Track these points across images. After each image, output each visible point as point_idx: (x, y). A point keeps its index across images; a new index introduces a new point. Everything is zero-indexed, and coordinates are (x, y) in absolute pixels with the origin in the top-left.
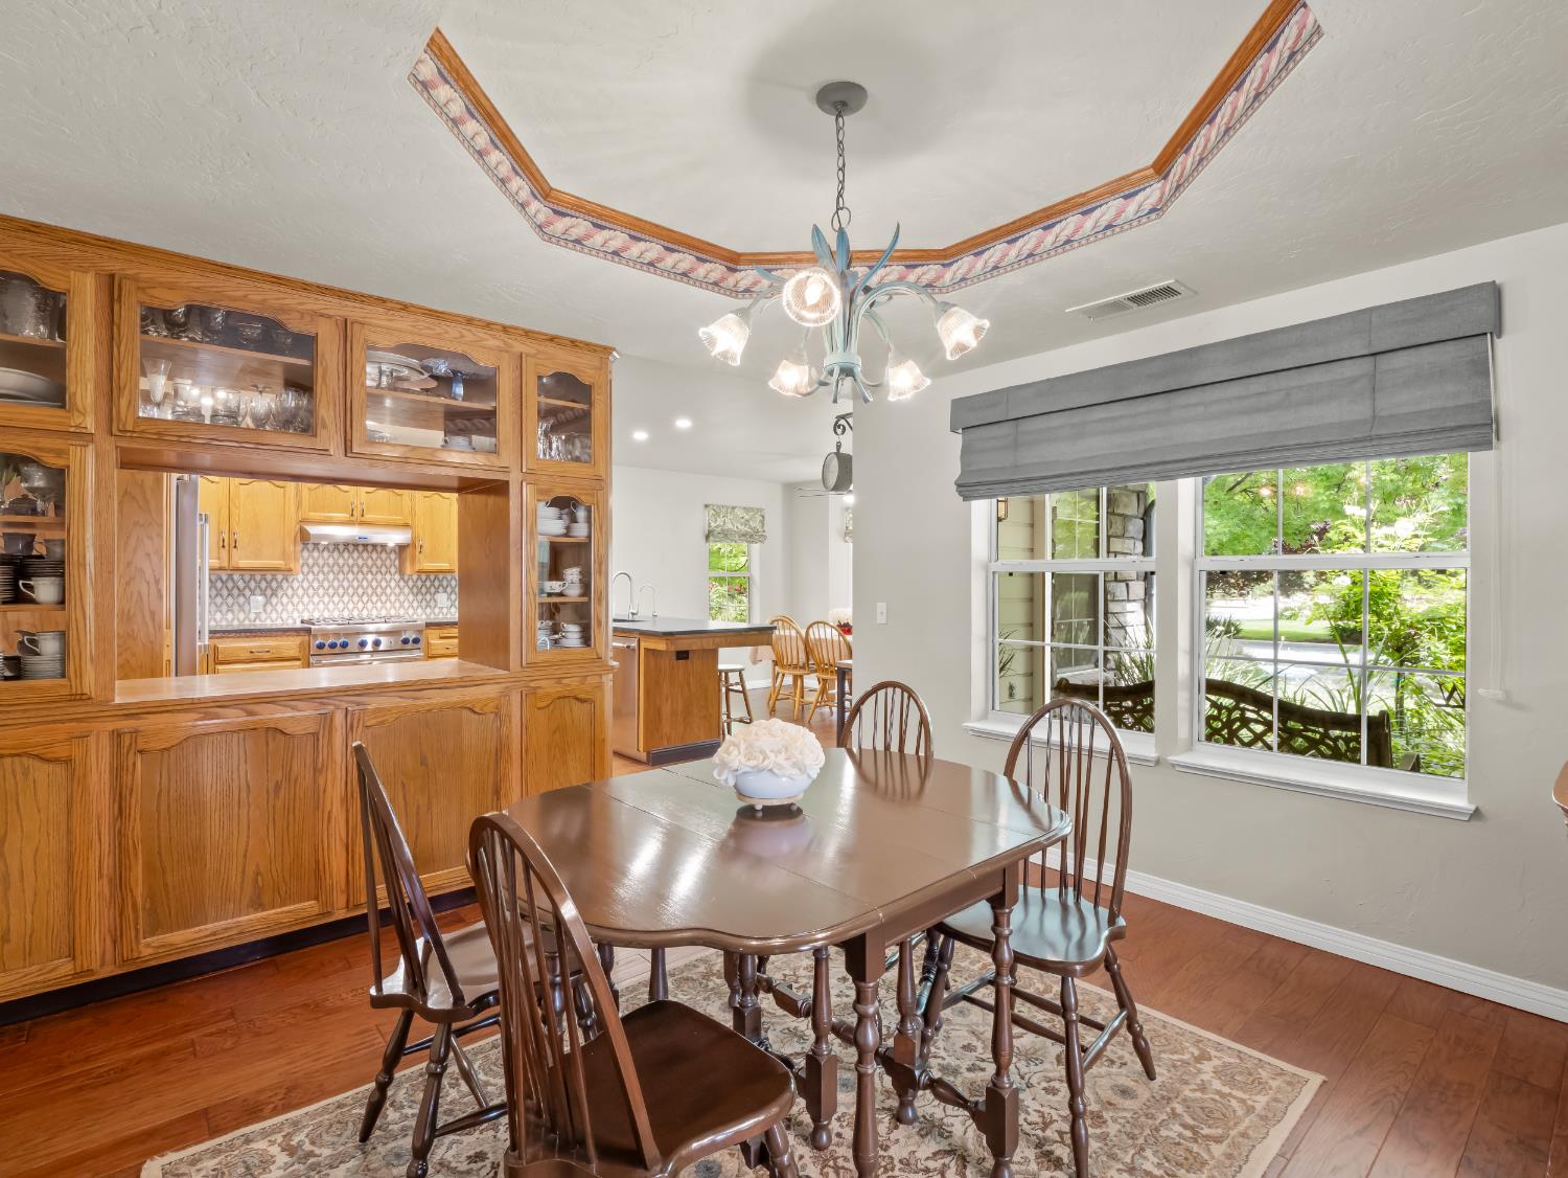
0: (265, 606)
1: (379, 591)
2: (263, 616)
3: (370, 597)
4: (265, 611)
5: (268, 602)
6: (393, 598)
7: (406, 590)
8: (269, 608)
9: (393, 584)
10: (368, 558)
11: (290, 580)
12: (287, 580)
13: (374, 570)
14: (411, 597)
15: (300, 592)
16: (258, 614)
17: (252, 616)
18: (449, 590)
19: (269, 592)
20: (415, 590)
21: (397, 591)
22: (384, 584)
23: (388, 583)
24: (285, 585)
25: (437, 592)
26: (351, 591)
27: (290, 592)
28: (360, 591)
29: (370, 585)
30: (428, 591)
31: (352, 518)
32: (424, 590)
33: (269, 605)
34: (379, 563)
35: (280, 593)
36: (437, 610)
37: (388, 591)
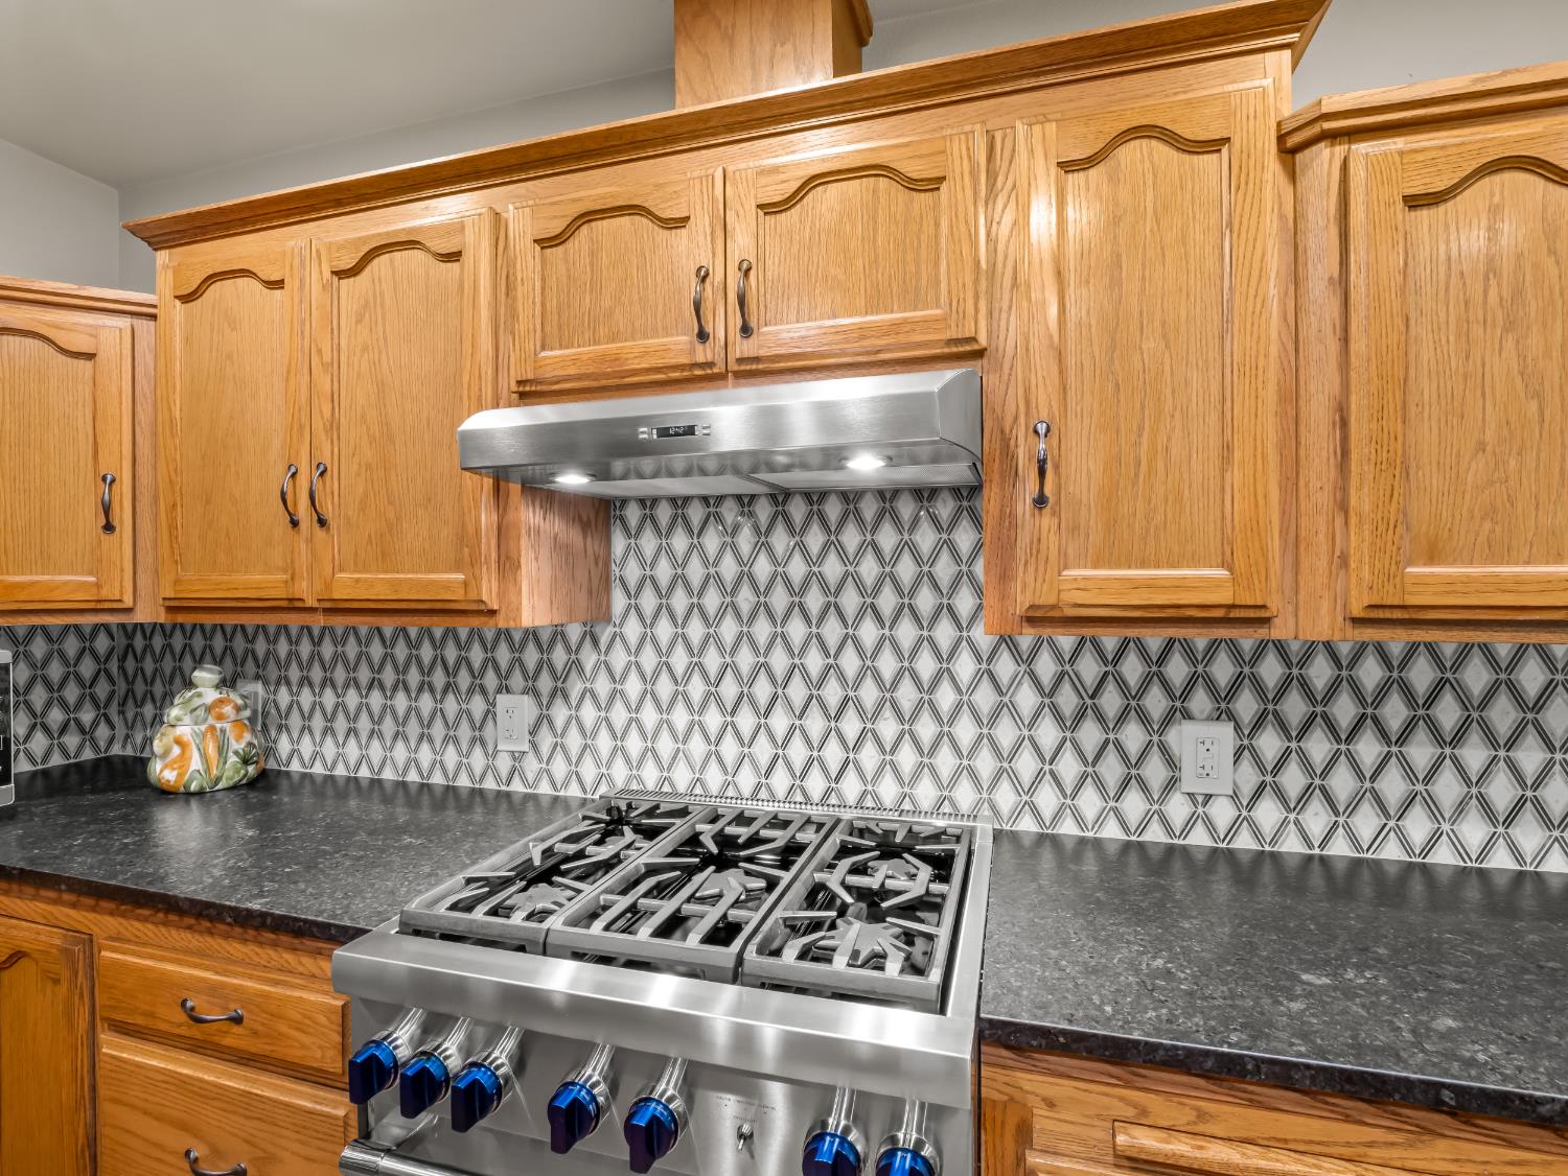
0: (533, 732)
1: (907, 694)
2: (531, 766)
3: (870, 717)
4: (534, 746)
5: (543, 719)
6: (965, 730)
7: (1027, 699)
8: (546, 740)
9: (965, 666)
10: (861, 550)
11: (604, 640)
12: (595, 642)
13: (887, 601)
14: (1048, 733)
15: (633, 687)
16: (518, 757)
17: (504, 764)
18: (1246, 705)
19: (545, 683)
20: (1067, 700)
21: (985, 698)
22: (926, 665)
23: (945, 659)
24: (589, 658)
25: (1178, 711)
26: (797, 691)
27: (603, 686)
28: (833, 693)
29: (868, 670)
30: (1132, 709)
31: (702, 354)
32: (1111, 701)
33: (545, 729)
34: (869, 569)
35: (576, 687)
36: (1178, 809)
37: (946, 697)
